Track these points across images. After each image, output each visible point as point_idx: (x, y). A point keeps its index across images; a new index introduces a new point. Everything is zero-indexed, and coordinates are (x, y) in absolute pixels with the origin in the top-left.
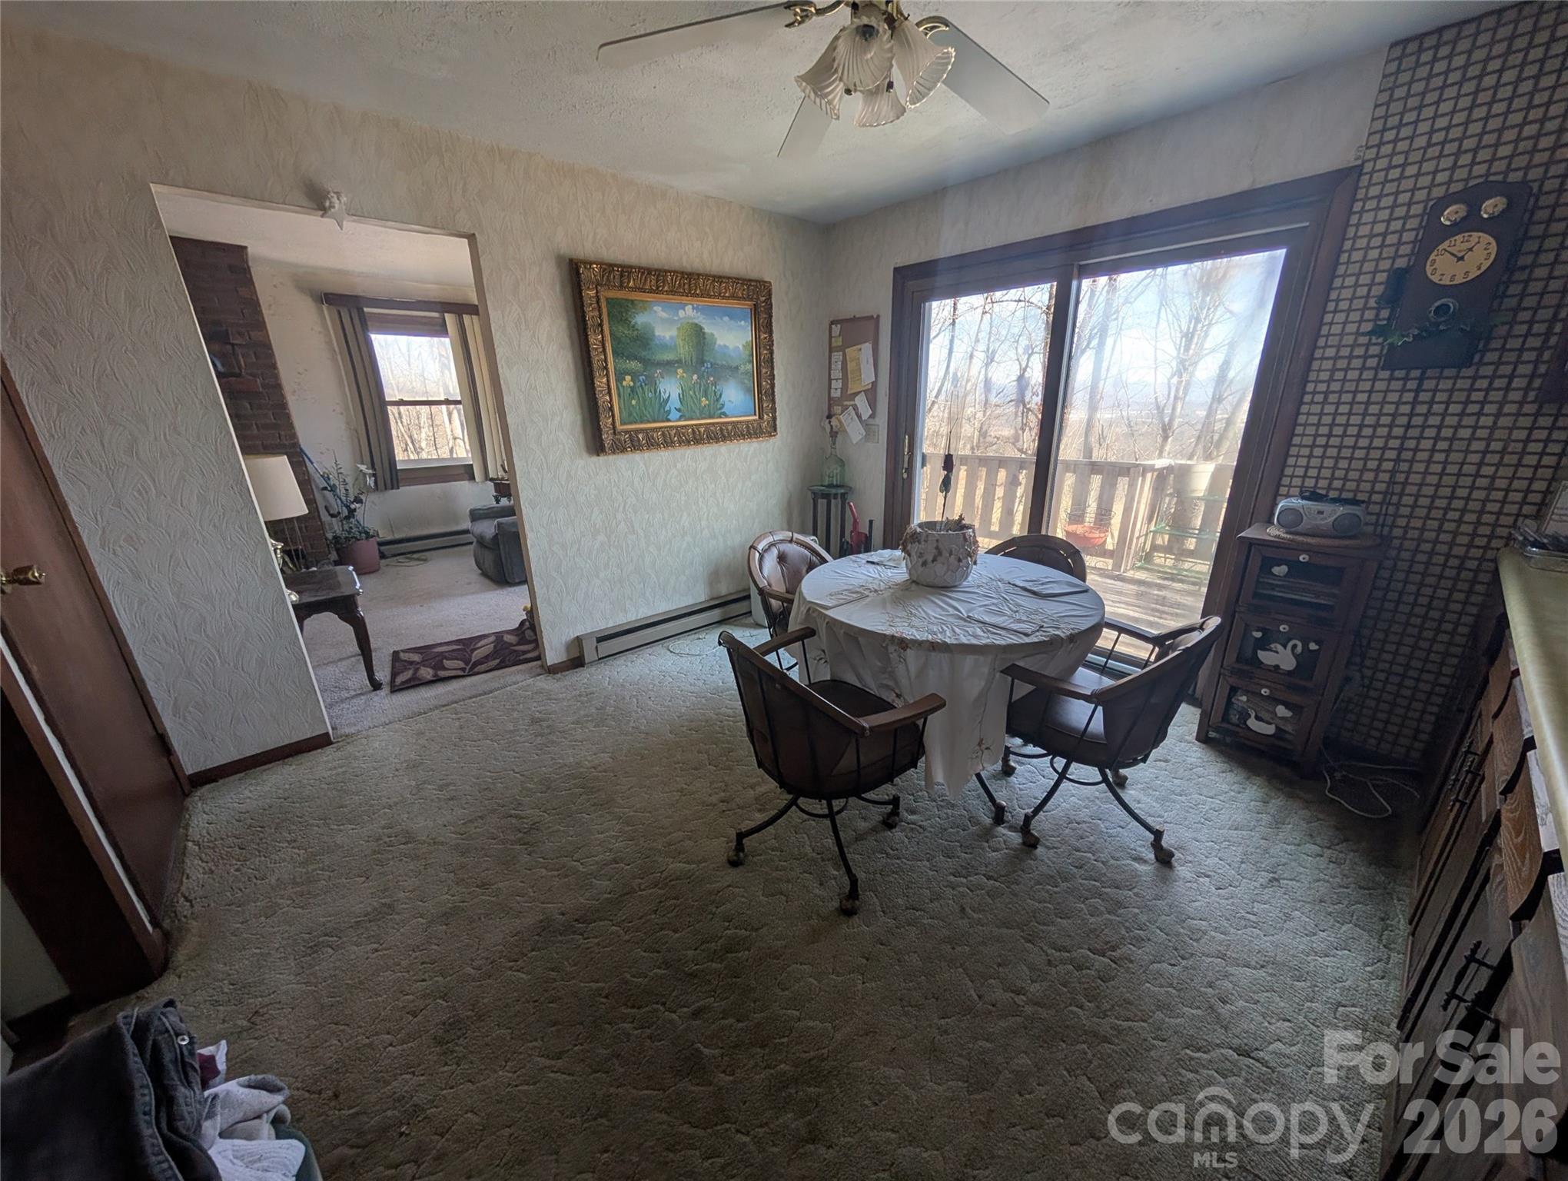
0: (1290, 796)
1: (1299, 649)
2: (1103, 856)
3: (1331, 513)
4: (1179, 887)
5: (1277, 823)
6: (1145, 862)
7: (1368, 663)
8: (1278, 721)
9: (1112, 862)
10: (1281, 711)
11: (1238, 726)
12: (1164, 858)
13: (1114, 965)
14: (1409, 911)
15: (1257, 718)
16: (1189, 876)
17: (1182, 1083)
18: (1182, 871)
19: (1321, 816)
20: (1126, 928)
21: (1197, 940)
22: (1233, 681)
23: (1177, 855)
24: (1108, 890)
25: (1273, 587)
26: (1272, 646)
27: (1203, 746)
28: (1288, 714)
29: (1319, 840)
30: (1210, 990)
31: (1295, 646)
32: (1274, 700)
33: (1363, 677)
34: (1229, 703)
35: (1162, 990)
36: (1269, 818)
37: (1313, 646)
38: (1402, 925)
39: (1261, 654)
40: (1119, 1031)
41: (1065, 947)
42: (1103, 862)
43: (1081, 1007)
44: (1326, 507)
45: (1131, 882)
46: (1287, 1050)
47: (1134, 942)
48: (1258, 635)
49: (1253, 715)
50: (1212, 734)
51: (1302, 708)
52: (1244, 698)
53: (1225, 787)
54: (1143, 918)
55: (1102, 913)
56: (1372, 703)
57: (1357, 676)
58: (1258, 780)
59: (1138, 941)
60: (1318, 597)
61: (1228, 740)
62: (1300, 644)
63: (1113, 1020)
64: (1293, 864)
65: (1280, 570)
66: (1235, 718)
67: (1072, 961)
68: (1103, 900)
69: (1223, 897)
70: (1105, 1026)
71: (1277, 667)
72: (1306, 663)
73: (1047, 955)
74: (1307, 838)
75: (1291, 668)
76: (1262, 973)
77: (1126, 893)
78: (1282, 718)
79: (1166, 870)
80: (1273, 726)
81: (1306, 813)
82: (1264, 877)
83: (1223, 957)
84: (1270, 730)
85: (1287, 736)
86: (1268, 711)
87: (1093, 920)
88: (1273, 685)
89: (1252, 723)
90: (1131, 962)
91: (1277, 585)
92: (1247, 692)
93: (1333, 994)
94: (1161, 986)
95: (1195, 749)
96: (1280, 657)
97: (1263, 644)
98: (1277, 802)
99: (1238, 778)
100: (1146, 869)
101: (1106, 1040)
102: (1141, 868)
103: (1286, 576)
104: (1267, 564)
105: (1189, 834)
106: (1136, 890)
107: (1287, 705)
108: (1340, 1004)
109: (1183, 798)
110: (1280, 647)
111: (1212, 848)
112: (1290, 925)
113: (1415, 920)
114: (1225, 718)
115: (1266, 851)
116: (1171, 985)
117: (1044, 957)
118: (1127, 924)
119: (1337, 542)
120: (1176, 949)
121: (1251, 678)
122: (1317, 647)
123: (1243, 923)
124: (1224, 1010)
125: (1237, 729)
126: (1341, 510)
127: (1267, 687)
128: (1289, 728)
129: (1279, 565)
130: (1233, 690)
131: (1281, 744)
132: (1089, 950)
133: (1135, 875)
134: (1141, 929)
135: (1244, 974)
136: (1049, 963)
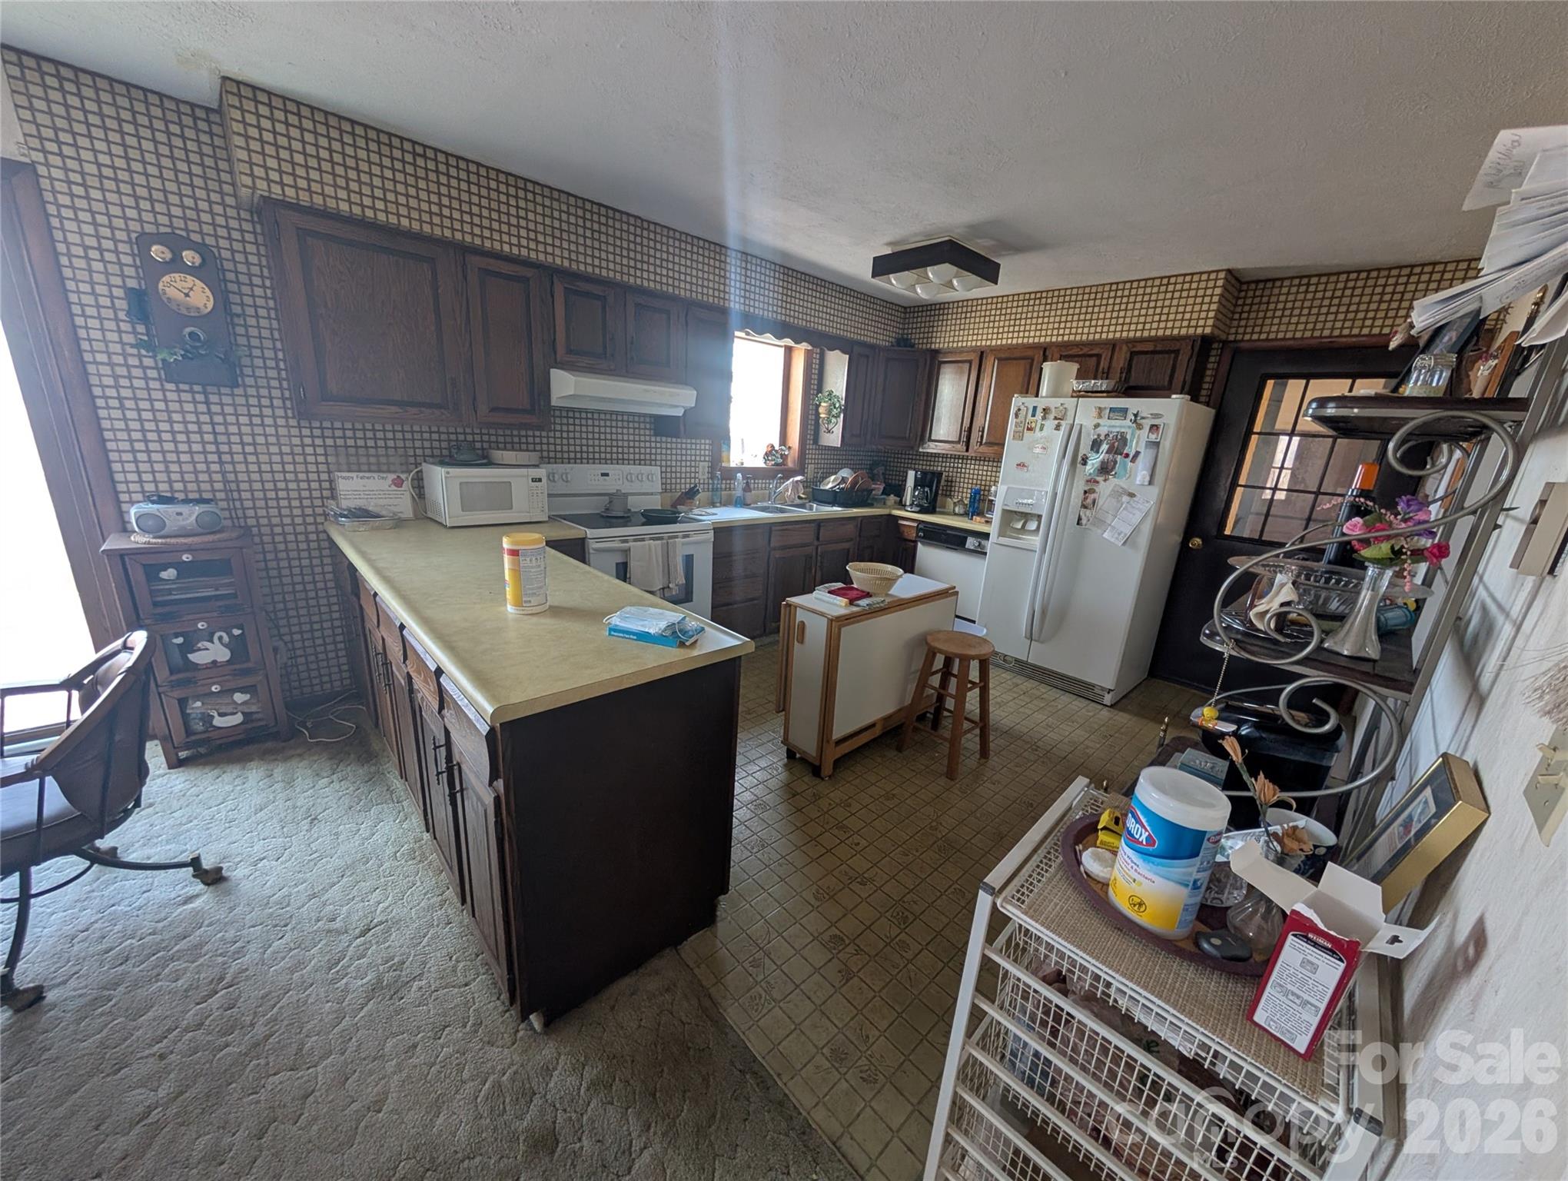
0: (286, 759)
1: (226, 639)
2: (148, 927)
3: (190, 515)
4: (246, 886)
5: (289, 783)
6: (197, 896)
7: (283, 630)
8: (240, 708)
9: (161, 925)
10: (239, 697)
11: (204, 732)
12: (213, 878)
13: (231, 989)
14: (397, 773)
15: (221, 715)
16: (247, 872)
17: (342, 991)
18: (237, 873)
19: (315, 758)
20: (221, 955)
21: (288, 905)
22: (178, 693)
23: (224, 866)
24: (177, 948)
25: (170, 592)
26: (199, 645)
27: (181, 769)
28: (247, 697)
29: (325, 775)
30: (319, 924)
31: (220, 638)
32: (228, 692)
33: (286, 643)
34: (185, 716)
35: (287, 960)
36: (281, 784)
37: (236, 632)
38: (397, 783)
39: (192, 657)
40: (275, 1020)
41: (168, 1030)
42: (150, 934)
43: (227, 1045)
44: (184, 509)
45: (197, 921)
46: (386, 904)
47: (236, 956)
48: (180, 640)
49: (216, 714)
50: (183, 754)
51: (255, 686)
52: (199, 704)
53: (228, 788)
54: (231, 934)
55: (186, 969)
56: (302, 660)
57: (281, 644)
58: (253, 764)
59: (240, 953)
60: (217, 590)
61: (202, 750)
62: (224, 635)
63: (262, 1020)
64: (319, 801)
65: (169, 574)
66: (199, 726)
67: (186, 1030)
68: (178, 960)
69: (286, 861)
70: (260, 1030)
71: (214, 662)
72: (238, 647)
73: (154, 1055)
74: (316, 778)
75: (227, 658)
76: (345, 880)
77: (198, 933)
78: (245, 703)
79: (224, 885)
80: (240, 714)
81: (304, 763)
82: (305, 825)
83: (314, 896)
84: (238, 719)
85: (255, 716)
86: (228, 704)
87: (180, 983)
88: (219, 679)
89: (218, 721)
90: (247, 969)
91: (174, 589)
92: (197, 698)
93: (390, 850)
94: (283, 958)
95: (174, 777)
96: (213, 652)
97: (189, 647)
98: (279, 771)
99: (235, 774)
100: (205, 898)
101: (267, 1038)
102: (197, 904)
103: (178, 577)
104: (152, 572)
105: (223, 844)
106: (206, 922)
107: (242, 690)
108: (396, 853)
109: (195, 822)
110: (208, 644)
111: (251, 838)
112: (341, 838)
113: (404, 775)
114: (189, 732)
115: (295, 807)
116: (291, 950)
117: (151, 1060)
118: (220, 952)
119: (210, 538)
120: (276, 926)
121: (196, 683)
122: (240, 632)
123: (312, 863)
124: (338, 924)
125: (206, 735)
126: (198, 509)
127: (214, 684)
128: (254, 709)
129: (165, 570)
130: (183, 703)
131: (255, 725)
132: (198, 1004)
133: (196, 913)
134: (236, 942)
135: (334, 893)
136: (162, 1057)
